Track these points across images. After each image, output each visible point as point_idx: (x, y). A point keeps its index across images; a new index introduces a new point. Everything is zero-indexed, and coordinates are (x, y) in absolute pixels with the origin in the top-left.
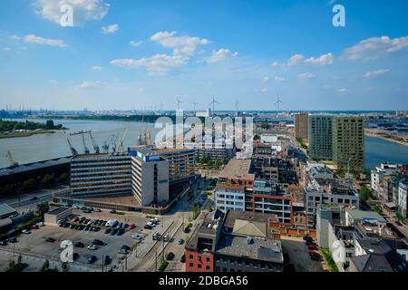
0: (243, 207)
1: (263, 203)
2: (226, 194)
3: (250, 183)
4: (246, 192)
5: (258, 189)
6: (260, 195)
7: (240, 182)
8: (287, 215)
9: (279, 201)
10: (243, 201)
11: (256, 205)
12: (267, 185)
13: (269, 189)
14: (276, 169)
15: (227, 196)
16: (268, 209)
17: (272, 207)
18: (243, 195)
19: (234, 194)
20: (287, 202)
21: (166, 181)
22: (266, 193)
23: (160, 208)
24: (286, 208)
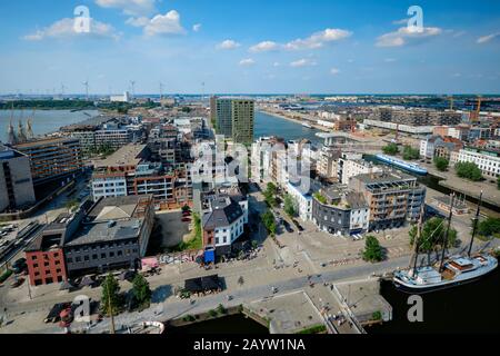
0: (125, 192)
1: (145, 185)
2: (104, 183)
3: (133, 168)
4: (127, 177)
5: (141, 173)
6: (142, 178)
7: (121, 169)
8: (169, 191)
9: (162, 181)
10: (125, 186)
11: (139, 189)
12: (150, 168)
13: (151, 172)
14: (172, 151)
15: (106, 185)
16: (151, 190)
17: (154, 187)
18: (124, 181)
19: (114, 182)
20: (169, 180)
21: (28, 180)
22: (148, 175)
23: (18, 213)
24: (168, 186)
